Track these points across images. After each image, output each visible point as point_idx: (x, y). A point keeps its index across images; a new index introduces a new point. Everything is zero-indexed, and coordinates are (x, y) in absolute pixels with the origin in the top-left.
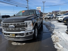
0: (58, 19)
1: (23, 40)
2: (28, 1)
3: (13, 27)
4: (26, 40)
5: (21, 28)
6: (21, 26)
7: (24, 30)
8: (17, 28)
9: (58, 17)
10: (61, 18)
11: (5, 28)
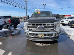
0: (63, 22)
1: (50, 41)
2: (26, 2)
3: (43, 27)
4: (53, 40)
5: (50, 29)
6: (50, 27)
7: (53, 31)
8: (46, 29)
9: (63, 20)
10: (66, 21)
11: (32, 29)
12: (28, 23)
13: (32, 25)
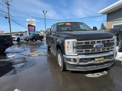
5: (110, 47)
8: (106, 48)
11: (84, 50)
12: (76, 40)
13: (84, 44)
